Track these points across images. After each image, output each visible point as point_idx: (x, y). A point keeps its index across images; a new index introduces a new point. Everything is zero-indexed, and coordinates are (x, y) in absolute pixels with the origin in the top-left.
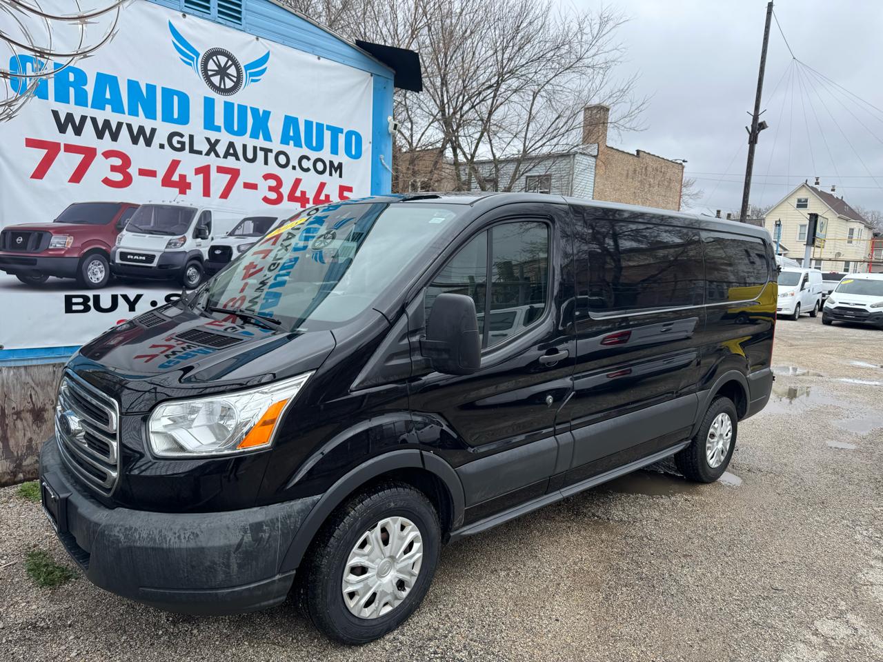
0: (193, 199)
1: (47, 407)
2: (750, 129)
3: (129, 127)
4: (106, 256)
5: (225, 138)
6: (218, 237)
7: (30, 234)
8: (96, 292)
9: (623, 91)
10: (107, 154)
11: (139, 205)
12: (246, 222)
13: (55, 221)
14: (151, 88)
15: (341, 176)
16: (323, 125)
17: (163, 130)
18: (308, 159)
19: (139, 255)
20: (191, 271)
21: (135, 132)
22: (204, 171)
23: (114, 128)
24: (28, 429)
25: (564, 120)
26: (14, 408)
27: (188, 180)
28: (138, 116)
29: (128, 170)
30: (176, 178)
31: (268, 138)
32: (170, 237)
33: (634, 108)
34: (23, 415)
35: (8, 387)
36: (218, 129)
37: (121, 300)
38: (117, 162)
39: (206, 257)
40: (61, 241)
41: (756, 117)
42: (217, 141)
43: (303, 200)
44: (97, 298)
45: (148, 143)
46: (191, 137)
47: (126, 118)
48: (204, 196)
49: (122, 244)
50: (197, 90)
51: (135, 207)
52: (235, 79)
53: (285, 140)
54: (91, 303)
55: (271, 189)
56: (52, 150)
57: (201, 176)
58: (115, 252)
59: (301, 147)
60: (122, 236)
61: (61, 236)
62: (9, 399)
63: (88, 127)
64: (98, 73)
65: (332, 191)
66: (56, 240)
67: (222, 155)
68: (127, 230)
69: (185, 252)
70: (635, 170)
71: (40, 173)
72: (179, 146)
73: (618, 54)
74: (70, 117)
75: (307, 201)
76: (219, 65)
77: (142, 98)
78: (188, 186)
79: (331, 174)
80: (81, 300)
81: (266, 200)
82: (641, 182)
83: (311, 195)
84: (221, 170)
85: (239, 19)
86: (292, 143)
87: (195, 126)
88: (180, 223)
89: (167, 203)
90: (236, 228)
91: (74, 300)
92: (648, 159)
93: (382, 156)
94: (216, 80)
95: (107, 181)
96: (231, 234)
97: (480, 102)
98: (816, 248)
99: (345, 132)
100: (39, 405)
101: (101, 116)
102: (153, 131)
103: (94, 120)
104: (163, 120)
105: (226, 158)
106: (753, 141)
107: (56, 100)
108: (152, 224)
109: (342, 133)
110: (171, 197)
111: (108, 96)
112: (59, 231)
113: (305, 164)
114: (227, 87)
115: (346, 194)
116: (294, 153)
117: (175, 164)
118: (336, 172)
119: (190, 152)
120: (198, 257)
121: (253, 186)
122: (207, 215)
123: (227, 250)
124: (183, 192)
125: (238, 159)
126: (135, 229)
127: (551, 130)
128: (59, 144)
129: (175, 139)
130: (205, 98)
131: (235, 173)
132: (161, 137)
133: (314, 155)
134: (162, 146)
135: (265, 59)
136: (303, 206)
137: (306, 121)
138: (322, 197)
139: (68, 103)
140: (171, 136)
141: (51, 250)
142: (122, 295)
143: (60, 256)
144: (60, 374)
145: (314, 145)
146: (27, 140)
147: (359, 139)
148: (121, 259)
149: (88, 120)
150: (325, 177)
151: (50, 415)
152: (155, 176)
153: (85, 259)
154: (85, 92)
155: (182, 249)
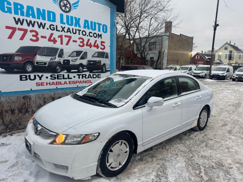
0: (58, 45)
1: (15, 109)
2: (214, 26)
3: (37, 22)
4: (32, 63)
5: (67, 26)
6: (66, 57)
7: (8, 56)
8: (29, 74)
9: (177, 17)
10: (31, 31)
12: (74, 52)
13: (16, 52)
14: (44, 11)
15: (101, 38)
16: (96, 23)
17: (48, 24)
18: (92, 33)
19: (42, 63)
20: (58, 67)
21: (39, 24)
22: (61, 37)
23: (33, 23)
24: (10, 116)
25: (160, 25)
26: (5, 110)
27: (56, 40)
28: (40, 19)
29: (38, 36)
31: (80, 26)
32: (51, 57)
33: (180, 22)
34: (8, 112)
35: (3, 103)
36: (65, 24)
37: (37, 77)
38: (34, 34)
39: (62, 63)
41: (216, 23)
42: (64, 27)
43: (90, 46)
44: (30, 76)
45: (44, 28)
46: (57, 26)
47: (36, 20)
48: (61, 44)
49: (37, 59)
50: (58, 12)
51: (40, 48)
52: (69, 8)
53: (85, 27)
54: (28, 78)
55: (81, 42)
56: (14, 30)
57: (60, 38)
58: (34, 62)
59: (89, 29)
60: (37, 57)
61: (18, 57)
62: (4, 107)
63: (25, 22)
64: (27, 6)
65: (99, 43)
66: (16, 58)
67: (66, 31)
68: (38, 55)
69: (56, 62)
70: (180, 40)
71: (10, 37)
72: (53, 29)
73: (175, 6)
74: (19, 19)
75: (92, 46)
76: (64, 4)
77: (41, 13)
79: (98, 38)
80: (25, 77)
81: (79, 45)
82: (181, 43)
83: (93, 44)
84: (66, 36)
86: (87, 28)
87: (58, 23)
88: (54, 53)
89: (50, 46)
90: (71, 54)
91: (23, 77)
92: (183, 37)
93: (113, 32)
94: (63, 8)
95: (31, 40)
96: (70, 56)
97: (137, 20)
98: (232, 61)
100: (13, 108)
101: (29, 19)
102: (45, 24)
103: (26, 20)
104: (48, 21)
105: (67, 33)
106: (215, 29)
107: (15, 14)
108: (46, 53)
109: (101, 25)
110: (51, 45)
111: (31, 13)
112: (17, 55)
113: (91, 34)
114: (67, 11)
115: (103, 44)
116: (88, 31)
117: (52, 34)
119: (56, 31)
120: (59, 63)
121: (76, 41)
122: (62, 50)
123: (68, 61)
124: (54, 43)
125: (71, 33)
126: (40, 55)
127: (156, 29)
128: (16, 28)
129: (52, 27)
130: (60, 14)
131: (70, 37)
132: (47, 26)
133: (93, 32)
134: (48, 29)
135: (78, 2)
136: (90, 48)
137: (91, 21)
138: (96, 45)
139: (18, 15)
140: (51, 25)
141: (15, 61)
142: (37, 75)
143: (17, 63)
144: (19, 99)
145: (93, 29)
146: (6, 26)
147: (106, 27)
148: (37, 64)
149: (25, 20)
150: (97, 39)
151: (17, 111)
152: (46, 38)
153: (25, 64)
154: (24, 12)
155: (55, 61)
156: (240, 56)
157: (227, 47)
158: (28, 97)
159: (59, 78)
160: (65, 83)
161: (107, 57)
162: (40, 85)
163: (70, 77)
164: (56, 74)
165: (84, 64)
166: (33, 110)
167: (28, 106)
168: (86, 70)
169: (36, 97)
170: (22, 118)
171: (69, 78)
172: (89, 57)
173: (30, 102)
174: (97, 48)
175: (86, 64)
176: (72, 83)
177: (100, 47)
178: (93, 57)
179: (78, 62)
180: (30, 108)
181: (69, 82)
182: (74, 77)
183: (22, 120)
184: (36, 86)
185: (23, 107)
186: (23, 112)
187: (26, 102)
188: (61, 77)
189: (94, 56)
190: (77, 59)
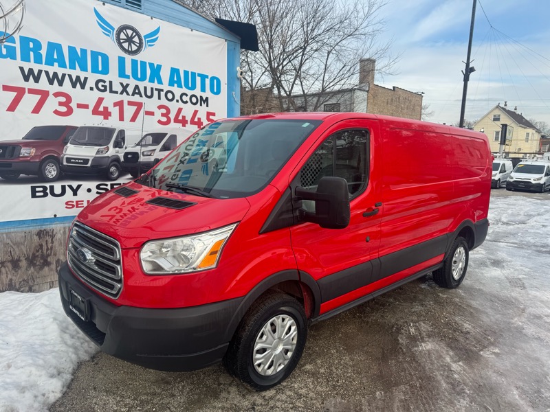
0: (113, 122)
1: (21, 258)
2: (464, 72)
3: (70, 76)
4: (57, 161)
5: (132, 83)
6: (130, 147)
7: (7, 147)
8: (51, 184)
9: (385, 50)
10: (57, 95)
11: (78, 127)
12: (148, 137)
13: (23, 138)
14: (84, 51)
15: (207, 106)
16: (195, 73)
17: (92, 78)
18: (187, 95)
19: (79, 159)
20: (113, 169)
21: (74, 80)
22: (119, 104)
23: (60, 78)
24: (9, 273)
25: (348, 68)
27: (109, 111)
28: (75, 69)
29: (70, 105)
30: (101, 109)
31: (160, 82)
32: (98, 148)
33: (391, 61)
34: (5, 264)
36: (128, 77)
37: (67, 188)
38: (63, 99)
39: (122, 159)
40: (28, 151)
41: (468, 64)
42: (128, 85)
43: (184, 122)
44: (52, 188)
45: (83, 87)
46: (111, 83)
47: (68, 71)
48: (120, 120)
49: (68, 152)
50: (113, 52)
51: (74, 128)
52: (138, 45)
53: (171, 84)
54: (48, 191)
55: (163, 115)
56: (20, 92)
57: (118, 107)
58: (63, 158)
59: (182, 87)
60: (67, 147)
61: (27, 148)
63: (43, 76)
64: (48, 42)
65: (202, 115)
66: (24, 151)
67: (131, 94)
68: (70, 143)
69: (108, 157)
70: (392, 99)
71: (12, 108)
72: (103, 88)
73: (381, 26)
74: (31, 71)
75: (186, 122)
76: (127, 36)
77: (78, 58)
78: (110, 114)
79: (201, 105)
80: (41, 189)
81: (160, 122)
82: (396, 106)
83: (188, 118)
84: (130, 103)
85: (140, 6)
86: (176, 85)
87: (113, 76)
88: (105, 138)
89: (96, 125)
90: (141, 141)
91: (37, 189)
92: (400, 92)
93: (234, 93)
94: (126, 45)
95: (56, 112)
96: (138, 145)
97: (294, 58)
98: (507, 147)
99: (209, 77)
100: (16, 257)
101: (52, 70)
102: (86, 79)
103: (47, 73)
104: (92, 72)
105: (134, 96)
106: (466, 79)
107: (22, 60)
108: (87, 139)
110: (98, 121)
111: (55, 57)
112: (26, 145)
113: (185, 98)
115: (211, 117)
116: (178, 91)
117: (100, 100)
118: (204, 103)
119: (110, 92)
120: (116, 159)
121: (152, 114)
122: (122, 132)
123: (135, 155)
124: (106, 118)
125: (141, 96)
126: (75, 143)
128: (24, 89)
129: (100, 85)
130: (119, 57)
131: (139, 106)
132: (91, 83)
133: (190, 93)
134: (92, 89)
135: (157, 31)
136: (184, 126)
137: (185, 71)
138: (196, 120)
139: (29, 61)
140: (97, 82)
141: (21, 157)
142: (68, 186)
143: (27, 161)
144: (29, 238)
145: (190, 86)
146: (3, 86)
147: (219, 82)
148: (67, 162)
149: (43, 73)
150: (198, 107)
151: (24, 263)
152: (88, 108)
153: (43, 163)
154: (41, 55)
155: (106, 155)
156: (528, 134)
157: (499, 116)
158: (47, 232)
162: (73, 206)
164: (109, 183)
166: (58, 260)
167: (49, 252)
169: (64, 232)
170: (34, 277)
173: (52, 242)
174: (199, 127)
179: (157, 156)
180: (51, 257)
183: (34, 281)
184: (66, 207)
185: (37, 254)
186: (38, 263)
187: (44, 244)
190: (155, 150)
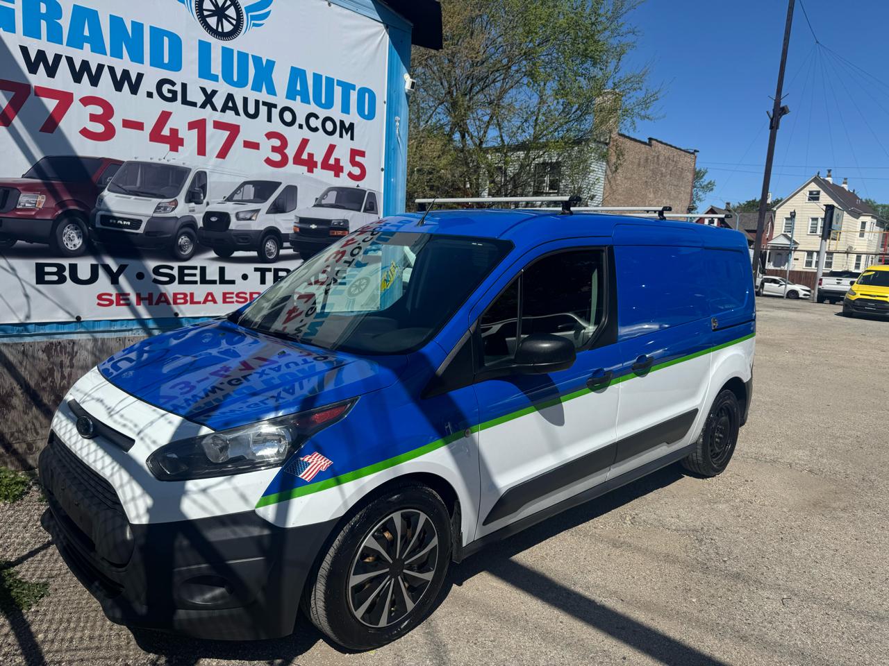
0: (186, 157)
2: (771, 114)
3: (112, 70)
4: (84, 220)
5: (223, 89)
6: (214, 202)
8: (73, 261)
10: (86, 101)
11: (123, 162)
12: (246, 186)
13: (23, 176)
14: (138, 27)
15: (352, 138)
16: (333, 79)
17: (152, 76)
18: (317, 117)
19: (123, 219)
20: (183, 240)
21: (119, 76)
22: (199, 125)
23: (94, 71)
27: (180, 136)
28: (121, 57)
29: (110, 121)
30: (166, 132)
31: (272, 91)
32: (156, 201)
36: (215, 78)
37: (101, 270)
38: (98, 110)
39: (200, 224)
40: (31, 200)
41: (777, 102)
42: (214, 92)
43: (310, 164)
44: (73, 268)
45: (134, 89)
46: (184, 86)
47: (107, 60)
48: (198, 154)
49: (104, 205)
50: (191, 32)
51: (119, 163)
52: (234, 22)
53: (291, 95)
55: (274, 149)
56: (21, 92)
57: (195, 131)
58: (95, 215)
59: (309, 103)
60: (104, 196)
61: (31, 194)
63: (63, 65)
64: (74, 5)
65: (342, 154)
66: (25, 199)
67: (219, 109)
68: (108, 190)
69: (176, 217)
72: (170, 95)
74: (41, 55)
75: (315, 164)
76: (216, 5)
77: (127, 37)
78: (181, 142)
79: (341, 136)
80: (54, 269)
81: (269, 161)
82: (653, 170)
83: (319, 158)
84: (218, 125)
86: (298, 98)
87: (188, 74)
88: (170, 184)
89: (156, 161)
90: (235, 192)
91: (47, 269)
92: (660, 148)
93: (397, 118)
94: (212, 21)
95: (85, 133)
96: (230, 199)
98: (832, 242)
99: (357, 89)
100: (5, 389)
101: (79, 56)
102: (140, 76)
103: (70, 60)
104: (152, 64)
105: (225, 112)
106: (774, 126)
107: (25, 34)
108: (138, 184)
109: (354, 90)
110: (160, 154)
111: (86, 33)
112: (29, 188)
113: (314, 123)
114: (225, 31)
115: (358, 159)
116: (301, 109)
117: (165, 116)
118: (347, 134)
119: (182, 103)
120: (190, 224)
121: (255, 146)
122: (201, 176)
123: (224, 218)
124: (174, 149)
125: (237, 113)
126: (118, 189)
128: (30, 86)
129: (166, 88)
130: (200, 41)
131: (234, 130)
132: (148, 84)
133: (323, 113)
134: (150, 95)
135: (268, 1)
136: (310, 170)
137: (315, 74)
138: (332, 161)
139: (39, 38)
140: (160, 84)
141: (19, 210)
142: (102, 265)
143: (29, 217)
144: (30, 355)
145: (323, 102)
147: (372, 97)
148: (102, 224)
149: (64, 60)
150: (335, 139)
151: (19, 400)
152: (142, 129)
153: (59, 222)
154: (60, 27)
155: (172, 214)
157: (818, 193)
158: (63, 347)
159: (187, 279)
160: (210, 298)
161: (371, 208)
162: (111, 302)
163: (227, 278)
164: (176, 265)
165: (283, 232)
167: (65, 382)
168: (291, 251)
169: (94, 348)
170: (38, 426)
171: (223, 281)
172: (305, 207)
173: (72, 365)
174: (337, 175)
175: (292, 232)
176: (235, 299)
177: (346, 171)
178: (319, 204)
179: (262, 222)
181: (224, 294)
182: (245, 277)
183: (38, 433)
184: (99, 304)
185: (44, 385)
186: (45, 401)
187: (57, 367)
188: (194, 275)
189: (324, 202)
